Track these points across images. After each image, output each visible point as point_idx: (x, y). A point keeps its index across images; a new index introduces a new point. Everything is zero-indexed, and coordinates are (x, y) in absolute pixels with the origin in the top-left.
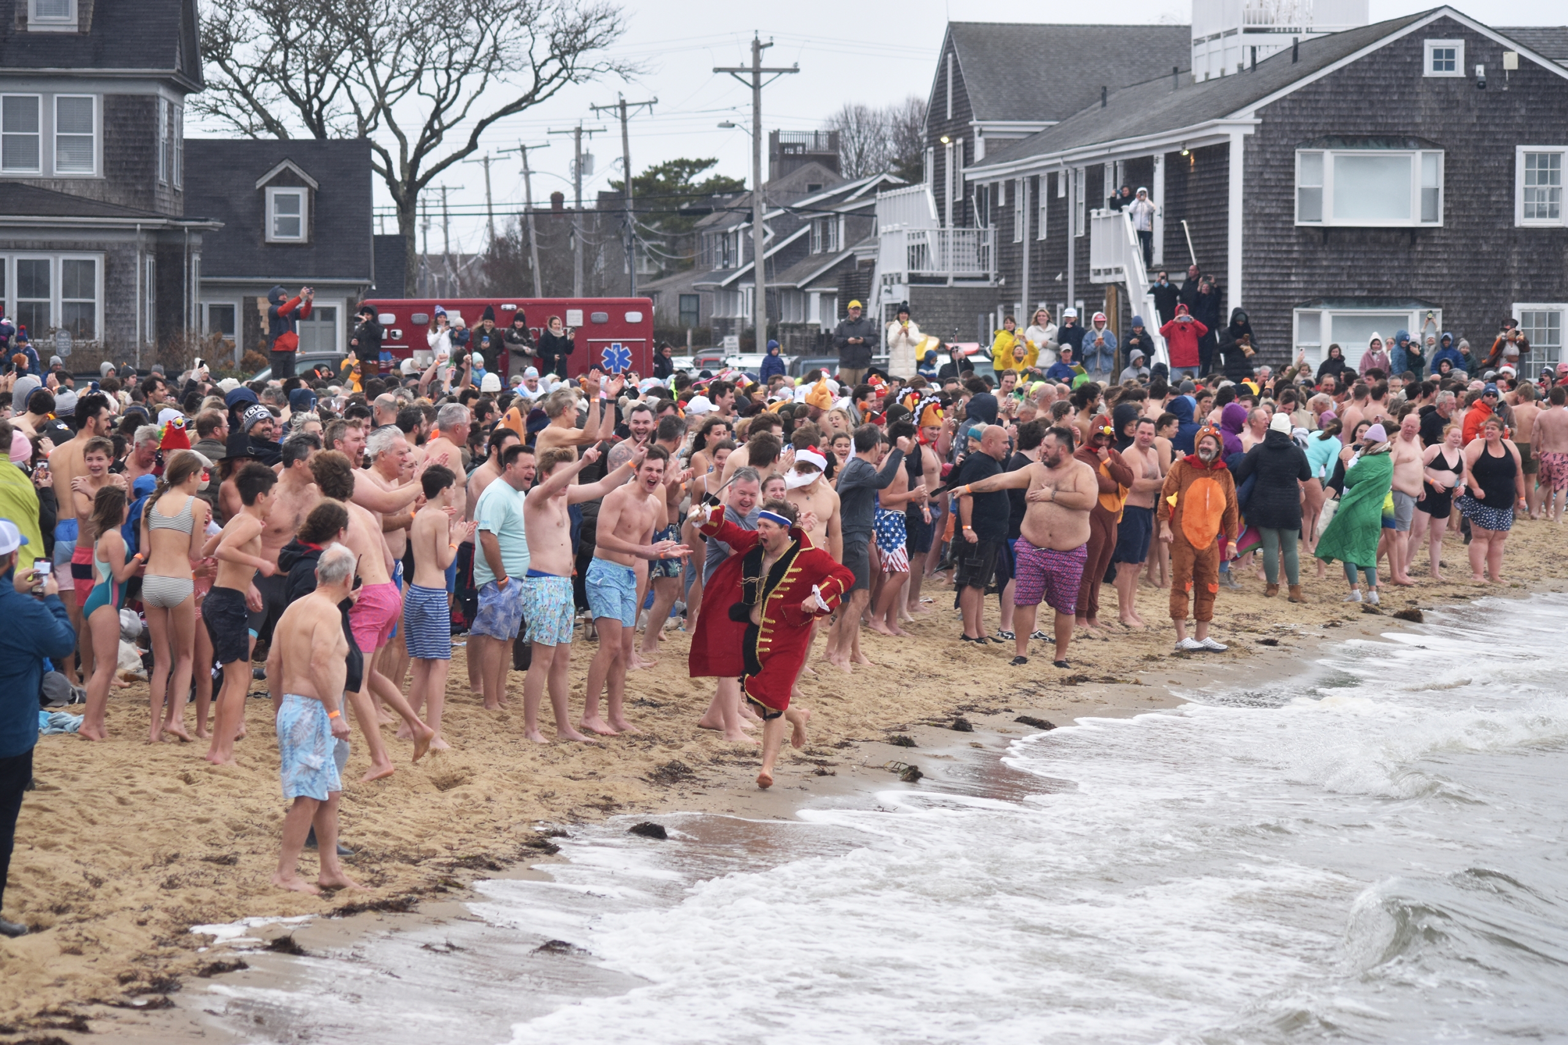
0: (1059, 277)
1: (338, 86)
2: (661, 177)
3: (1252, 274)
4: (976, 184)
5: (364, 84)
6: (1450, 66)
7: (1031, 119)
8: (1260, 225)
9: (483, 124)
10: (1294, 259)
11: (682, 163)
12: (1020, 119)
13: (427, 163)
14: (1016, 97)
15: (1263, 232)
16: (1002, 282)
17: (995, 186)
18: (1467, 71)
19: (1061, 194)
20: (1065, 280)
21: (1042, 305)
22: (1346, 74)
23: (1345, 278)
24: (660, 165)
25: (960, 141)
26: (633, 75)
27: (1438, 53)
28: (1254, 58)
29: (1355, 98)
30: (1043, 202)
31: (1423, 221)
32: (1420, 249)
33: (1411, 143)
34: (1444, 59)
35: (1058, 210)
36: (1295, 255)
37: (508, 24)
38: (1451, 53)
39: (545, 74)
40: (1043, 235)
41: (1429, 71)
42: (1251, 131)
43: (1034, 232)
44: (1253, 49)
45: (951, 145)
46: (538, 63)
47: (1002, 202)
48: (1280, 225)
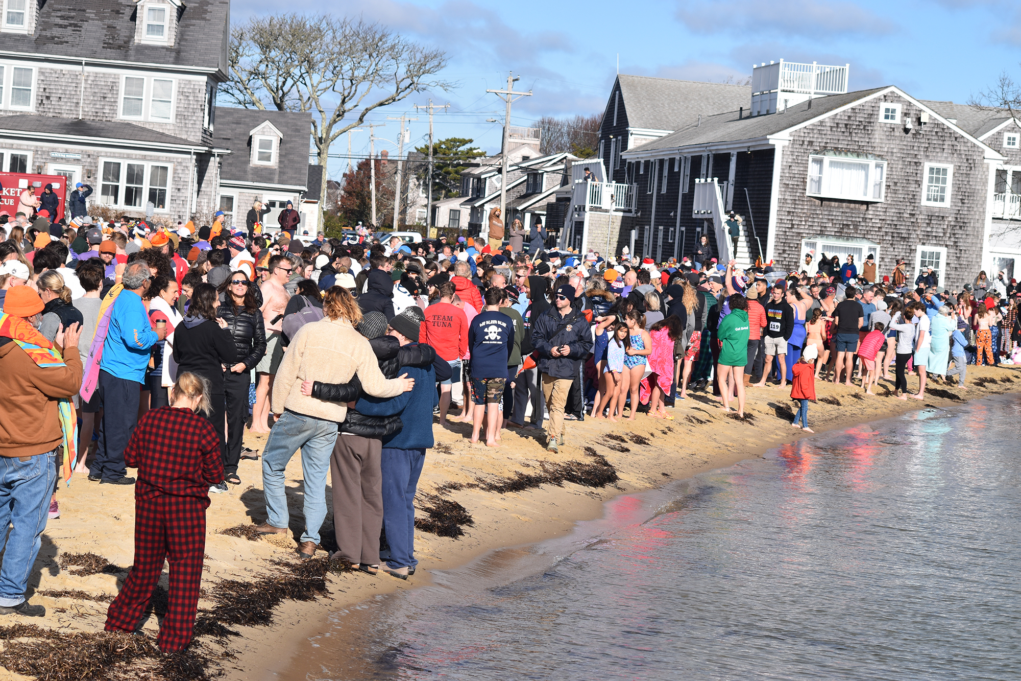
0: (672, 214)
1: (293, 85)
2: (443, 146)
3: (781, 219)
4: (628, 161)
5: (305, 84)
6: (893, 117)
7: (659, 129)
8: (788, 193)
9: (367, 110)
10: (804, 213)
11: (454, 140)
12: (653, 128)
14: (652, 117)
15: (789, 198)
16: (639, 214)
17: (638, 163)
18: (902, 121)
19: (676, 170)
20: (675, 216)
21: (661, 228)
22: (838, 117)
23: (830, 225)
24: (444, 140)
25: (620, 138)
26: (450, 89)
27: (887, 110)
28: (786, 106)
29: (843, 130)
30: (666, 173)
31: (874, 198)
32: (871, 212)
33: (870, 156)
34: (890, 114)
35: (674, 178)
36: (805, 211)
37: (384, 58)
38: (894, 111)
39: (403, 86)
40: (664, 191)
41: (882, 119)
42: (787, 143)
43: (659, 189)
44: (786, 101)
45: (614, 139)
46: (399, 80)
47: (641, 172)
48: (798, 194)
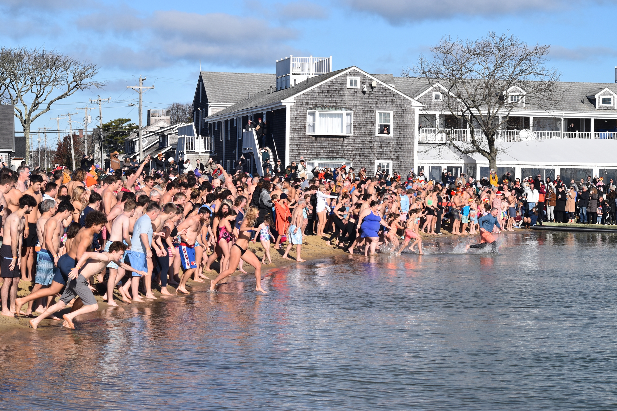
0: (234, 152)
1: (5, 89)
2: (113, 124)
3: (292, 150)
4: (209, 123)
5: (14, 89)
6: (355, 85)
7: (226, 103)
8: (295, 134)
9: (52, 102)
10: (306, 145)
11: (120, 120)
12: (223, 103)
13: (33, 114)
14: (222, 96)
15: (296, 136)
16: (216, 154)
17: (214, 123)
18: (361, 87)
19: (235, 126)
20: (236, 153)
21: (228, 161)
22: (323, 87)
23: (322, 151)
24: (114, 120)
25: (204, 109)
26: (100, 86)
27: (351, 81)
28: (295, 83)
29: (326, 94)
30: (229, 128)
31: (347, 133)
32: (346, 142)
33: (343, 109)
34: (353, 83)
35: (234, 130)
36: (306, 144)
37: (60, 71)
38: (355, 81)
39: (72, 86)
40: (229, 139)
41: (349, 86)
42: (293, 104)
43: (226, 138)
44: (295, 80)
45: (201, 111)
46: (69, 83)
47: (216, 129)
48: (301, 134)
